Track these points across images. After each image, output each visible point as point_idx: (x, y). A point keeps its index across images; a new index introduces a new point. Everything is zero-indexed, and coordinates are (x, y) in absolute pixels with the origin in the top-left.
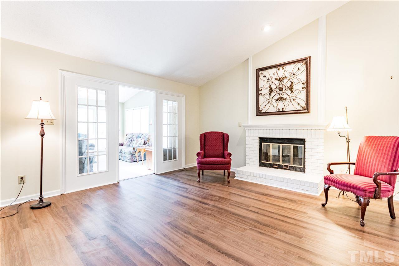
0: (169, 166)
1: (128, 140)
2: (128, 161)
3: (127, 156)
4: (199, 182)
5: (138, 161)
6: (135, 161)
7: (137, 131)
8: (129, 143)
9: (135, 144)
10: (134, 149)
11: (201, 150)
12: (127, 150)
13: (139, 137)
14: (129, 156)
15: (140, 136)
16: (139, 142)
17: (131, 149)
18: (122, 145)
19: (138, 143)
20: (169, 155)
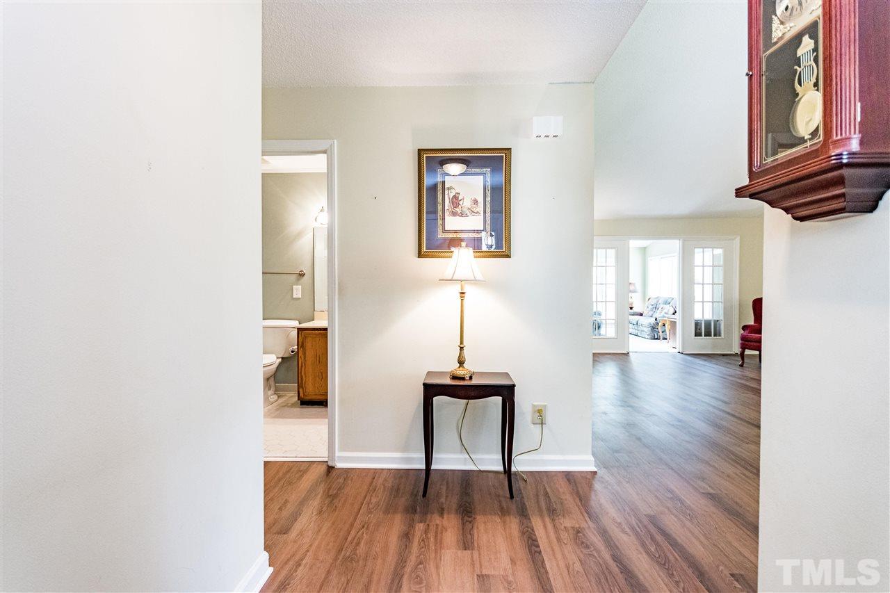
0: (705, 345)
1: (650, 307)
2: (647, 336)
3: (646, 329)
4: (742, 366)
5: (661, 338)
6: (657, 339)
7: (665, 295)
8: (651, 313)
9: (658, 314)
10: (656, 319)
11: (755, 323)
12: (646, 321)
13: (667, 303)
14: (648, 330)
15: (669, 301)
16: (666, 311)
17: (652, 321)
18: (641, 315)
19: (663, 312)
20: (705, 330)
